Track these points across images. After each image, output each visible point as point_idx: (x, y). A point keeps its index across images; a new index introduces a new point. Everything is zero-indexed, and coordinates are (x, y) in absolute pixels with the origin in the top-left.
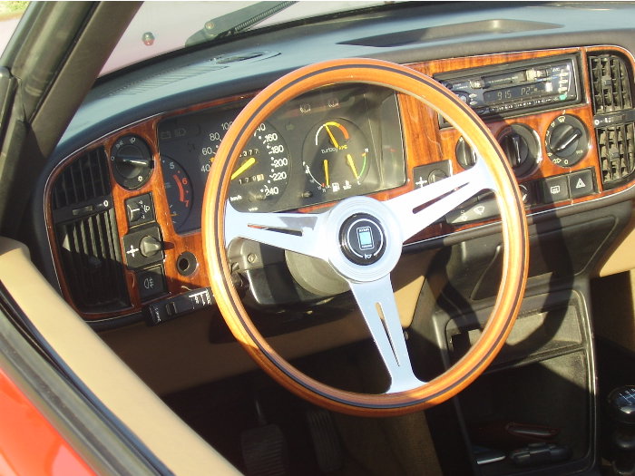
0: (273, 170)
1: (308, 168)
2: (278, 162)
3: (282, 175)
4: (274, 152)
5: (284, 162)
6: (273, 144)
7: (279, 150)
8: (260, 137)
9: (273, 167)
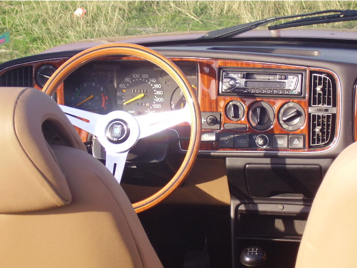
0: (154, 103)
1: (173, 105)
2: (158, 99)
3: (159, 106)
4: (158, 94)
5: (161, 100)
6: (158, 89)
7: (160, 93)
8: (152, 85)
9: (155, 101)
